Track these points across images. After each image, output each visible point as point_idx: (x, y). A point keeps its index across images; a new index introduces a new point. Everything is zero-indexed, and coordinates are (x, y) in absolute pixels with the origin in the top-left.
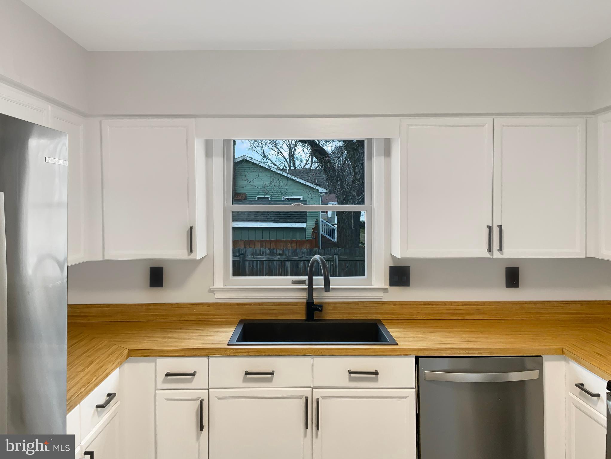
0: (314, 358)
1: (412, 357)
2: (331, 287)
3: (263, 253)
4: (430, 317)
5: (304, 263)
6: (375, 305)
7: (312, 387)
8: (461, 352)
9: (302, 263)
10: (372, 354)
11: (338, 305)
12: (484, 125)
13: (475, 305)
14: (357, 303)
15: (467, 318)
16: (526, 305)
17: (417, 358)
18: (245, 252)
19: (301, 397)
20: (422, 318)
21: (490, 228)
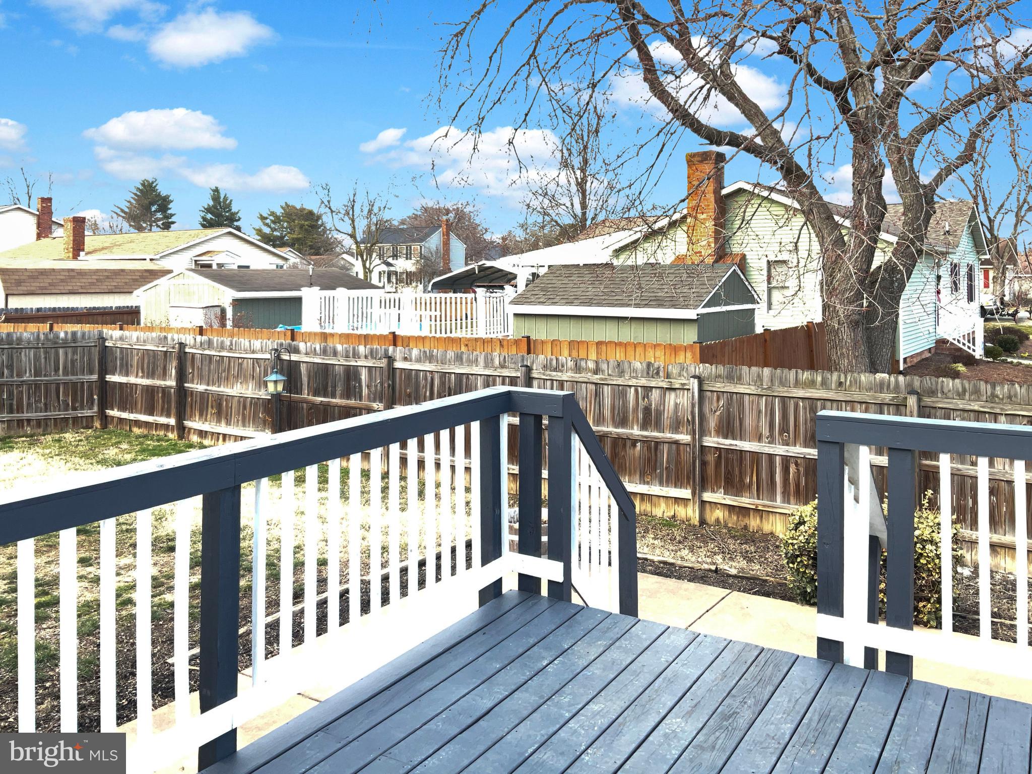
3: (563, 366)
5: (636, 391)
9: (633, 389)
18: (533, 363)
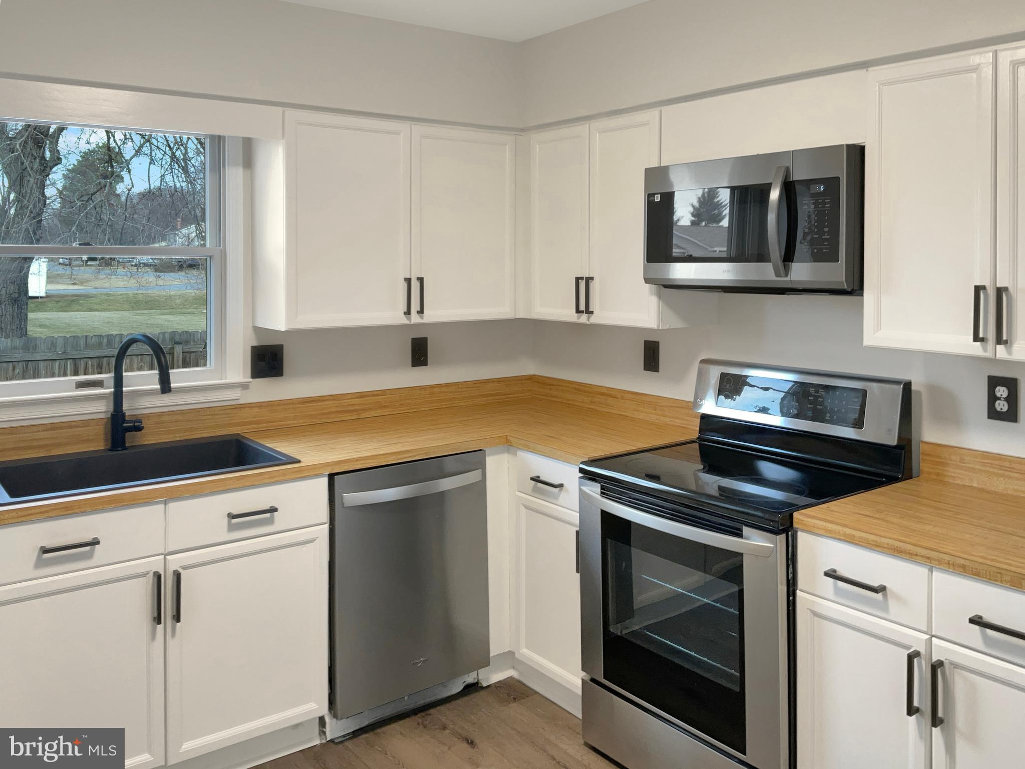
0: (170, 504)
1: (325, 476)
2: (172, 385)
4: (313, 420)
6: (228, 411)
7: (164, 553)
8: (390, 458)
10: (266, 481)
11: (165, 418)
12: (398, 133)
13: (374, 395)
14: (199, 411)
15: (363, 415)
16: (436, 390)
17: (331, 477)
19: (144, 575)
20: (303, 423)
21: (408, 281)
